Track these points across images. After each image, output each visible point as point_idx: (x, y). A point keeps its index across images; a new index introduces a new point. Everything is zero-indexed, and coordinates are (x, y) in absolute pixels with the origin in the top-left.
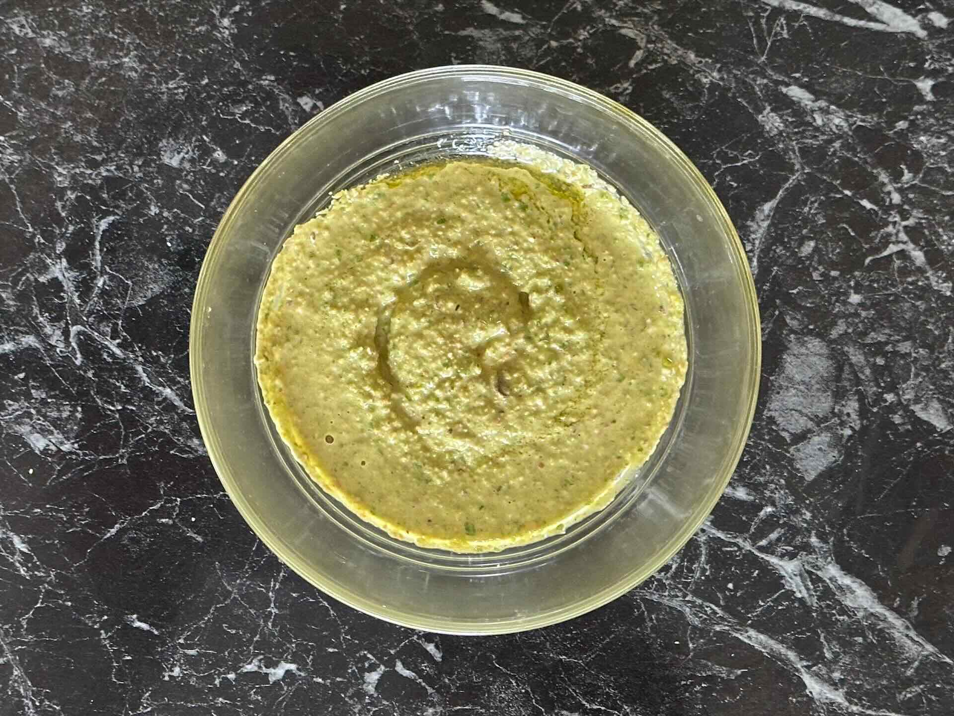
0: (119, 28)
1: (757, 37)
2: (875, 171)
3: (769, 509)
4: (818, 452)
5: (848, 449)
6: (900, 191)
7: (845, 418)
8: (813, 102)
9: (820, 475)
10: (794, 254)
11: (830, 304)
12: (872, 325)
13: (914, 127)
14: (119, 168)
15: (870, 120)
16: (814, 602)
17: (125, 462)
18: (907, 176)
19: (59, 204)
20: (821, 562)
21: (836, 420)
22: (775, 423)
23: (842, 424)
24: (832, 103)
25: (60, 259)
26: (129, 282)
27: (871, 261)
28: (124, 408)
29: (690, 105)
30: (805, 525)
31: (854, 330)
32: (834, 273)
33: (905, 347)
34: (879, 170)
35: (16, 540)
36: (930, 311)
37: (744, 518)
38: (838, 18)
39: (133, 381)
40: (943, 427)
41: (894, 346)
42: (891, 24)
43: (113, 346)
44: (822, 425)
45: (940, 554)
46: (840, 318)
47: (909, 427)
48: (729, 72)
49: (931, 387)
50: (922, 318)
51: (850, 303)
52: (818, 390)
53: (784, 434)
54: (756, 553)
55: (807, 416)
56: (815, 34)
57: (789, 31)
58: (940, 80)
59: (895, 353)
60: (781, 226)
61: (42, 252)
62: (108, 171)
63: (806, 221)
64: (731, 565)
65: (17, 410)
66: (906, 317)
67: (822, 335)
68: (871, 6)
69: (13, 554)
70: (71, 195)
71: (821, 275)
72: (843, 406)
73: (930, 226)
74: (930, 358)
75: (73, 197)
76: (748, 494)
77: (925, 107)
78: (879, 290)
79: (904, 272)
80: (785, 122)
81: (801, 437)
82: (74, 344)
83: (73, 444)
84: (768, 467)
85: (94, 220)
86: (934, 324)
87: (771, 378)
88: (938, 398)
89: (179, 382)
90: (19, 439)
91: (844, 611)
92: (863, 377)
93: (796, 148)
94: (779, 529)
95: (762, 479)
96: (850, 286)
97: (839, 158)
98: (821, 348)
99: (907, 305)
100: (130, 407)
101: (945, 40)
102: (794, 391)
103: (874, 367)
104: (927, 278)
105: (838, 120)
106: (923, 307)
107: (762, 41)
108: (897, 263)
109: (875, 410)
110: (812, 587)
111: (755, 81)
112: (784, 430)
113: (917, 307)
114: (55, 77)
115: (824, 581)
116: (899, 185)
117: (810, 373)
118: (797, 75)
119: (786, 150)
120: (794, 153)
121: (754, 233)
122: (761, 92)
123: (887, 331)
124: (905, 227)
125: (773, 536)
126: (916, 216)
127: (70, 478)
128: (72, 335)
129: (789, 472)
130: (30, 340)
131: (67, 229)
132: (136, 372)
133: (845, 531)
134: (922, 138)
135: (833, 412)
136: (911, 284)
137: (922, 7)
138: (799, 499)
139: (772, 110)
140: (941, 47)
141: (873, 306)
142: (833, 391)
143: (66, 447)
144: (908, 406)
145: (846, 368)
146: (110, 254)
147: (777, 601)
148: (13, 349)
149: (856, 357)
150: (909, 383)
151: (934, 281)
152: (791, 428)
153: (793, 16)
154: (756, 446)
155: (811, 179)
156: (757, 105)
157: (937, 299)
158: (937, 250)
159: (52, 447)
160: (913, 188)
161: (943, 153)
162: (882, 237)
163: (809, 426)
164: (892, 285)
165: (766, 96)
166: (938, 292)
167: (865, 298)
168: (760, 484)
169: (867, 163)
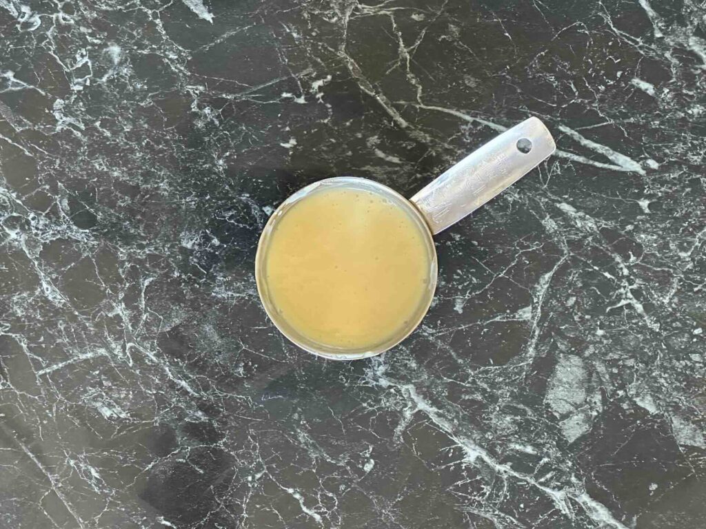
0: (158, 166)
1: (542, 173)
2: (613, 255)
3: (546, 460)
4: (576, 426)
5: (594, 423)
6: (628, 267)
7: (593, 405)
8: (576, 212)
9: (577, 439)
10: (563, 305)
11: (585, 335)
12: (610, 349)
13: (637, 229)
14: (156, 249)
15: (610, 224)
16: (572, 516)
17: (157, 425)
18: (633, 258)
19: (120, 270)
20: (577, 492)
21: (587, 406)
22: (550, 407)
23: (591, 409)
24: (587, 214)
25: (121, 303)
26: (161, 317)
27: (611, 310)
28: (157, 393)
29: (501, 213)
30: (568, 470)
31: (599, 351)
32: (587, 317)
33: (631, 362)
34: (616, 254)
35: (93, 471)
36: (646, 341)
37: (531, 465)
38: (591, 162)
39: (163, 376)
40: (653, 412)
41: (624, 361)
42: (624, 166)
43: (151, 355)
44: (579, 409)
45: (651, 489)
46: (591, 344)
47: (633, 411)
48: (525, 194)
49: (647, 387)
50: (641, 345)
51: (597, 335)
52: (577, 387)
53: (556, 414)
54: (538, 486)
55: (570, 403)
56: (577, 171)
57: (561, 170)
58: (654, 200)
59: (624, 366)
60: (555, 288)
61: (111, 299)
62: (150, 250)
63: (570, 285)
64: (522, 493)
65: (94, 393)
66: (632, 344)
67: (579, 354)
68: (612, 155)
69: (91, 479)
70: (128, 265)
71: (580, 318)
72: (592, 397)
73: (647, 289)
74: (646, 369)
75: (129, 266)
76: (533, 450)
77: (644, 217)
79: (630, 317)
80: (558, 224)
81: (566, 416)
82: (128, 354)
83: (127, 413)
84: (546, 434)
85: (141, 280)
86: (648, 349)
87: (549, 380)
88: (651, 394)
89: (190, 378)
90: (95, 410)
91: (591, 522)
92: (604, 380)
93: (565, 241)
94: (552, 472)
95: (542, 441)
96: (597, 325)
97: (591, 247)
98: (579, 362)
99: (632, 336)
100: (162, 392)
102: (561, 388)
103: (612, 375)
104: (645, 321)
105: (590, 224)
106: (642, 338)
107: (545, 175)
108: (626, 311)
109: (612, 400)
110: (572, 507)
111: (541, 200)
112: (555, 411)
113: (638, 338)
114: (119, 195)
115: (579, 504)
116: (628, 264)
117: (572, 377)
118: (566, 196)
119: (559, 242)
120: (564, 244)
121: (538, 291)
122: (544, 206)
123: (619, 353)
124: (631, 290)
125: (549, 476)
126: (638, 283)
127: (125, 434)
128: (127, 349)
129: (559, 437)
130: (102, 351)
131: (125, 285)
132: (165, 371)
133: (593, 474)
134: (643, 236)
135: (586, 401)
136: (635, 324)
137: (643, 156)
138: (564, 454)
139: (551, 217)
140: (654, 180)
141: (611, 337)
142: (586, 389)
143: (123, 415)
144: (632, 398)
145: (594, 375)
146: (150, 300)
147: (551, 516)
148: (92, 356)
149: (601, 368)
150: (633, 384)
151: (648, 322)
152: (560, 411)
153: (564, 161)
154: (539, 421)
155: (574, 259)
156: (541, 214)
157: (650, 334)
158: (651, 303)
159: (115, 415)
160: (636, 266)
161: (655, 245)
162: (617, 295)
163: (571, 410)
164: (623, 325)
165: (547, 208)
166: (651, 329)
167: (606, 332)
168: (541, 444)
169: (607, 250)
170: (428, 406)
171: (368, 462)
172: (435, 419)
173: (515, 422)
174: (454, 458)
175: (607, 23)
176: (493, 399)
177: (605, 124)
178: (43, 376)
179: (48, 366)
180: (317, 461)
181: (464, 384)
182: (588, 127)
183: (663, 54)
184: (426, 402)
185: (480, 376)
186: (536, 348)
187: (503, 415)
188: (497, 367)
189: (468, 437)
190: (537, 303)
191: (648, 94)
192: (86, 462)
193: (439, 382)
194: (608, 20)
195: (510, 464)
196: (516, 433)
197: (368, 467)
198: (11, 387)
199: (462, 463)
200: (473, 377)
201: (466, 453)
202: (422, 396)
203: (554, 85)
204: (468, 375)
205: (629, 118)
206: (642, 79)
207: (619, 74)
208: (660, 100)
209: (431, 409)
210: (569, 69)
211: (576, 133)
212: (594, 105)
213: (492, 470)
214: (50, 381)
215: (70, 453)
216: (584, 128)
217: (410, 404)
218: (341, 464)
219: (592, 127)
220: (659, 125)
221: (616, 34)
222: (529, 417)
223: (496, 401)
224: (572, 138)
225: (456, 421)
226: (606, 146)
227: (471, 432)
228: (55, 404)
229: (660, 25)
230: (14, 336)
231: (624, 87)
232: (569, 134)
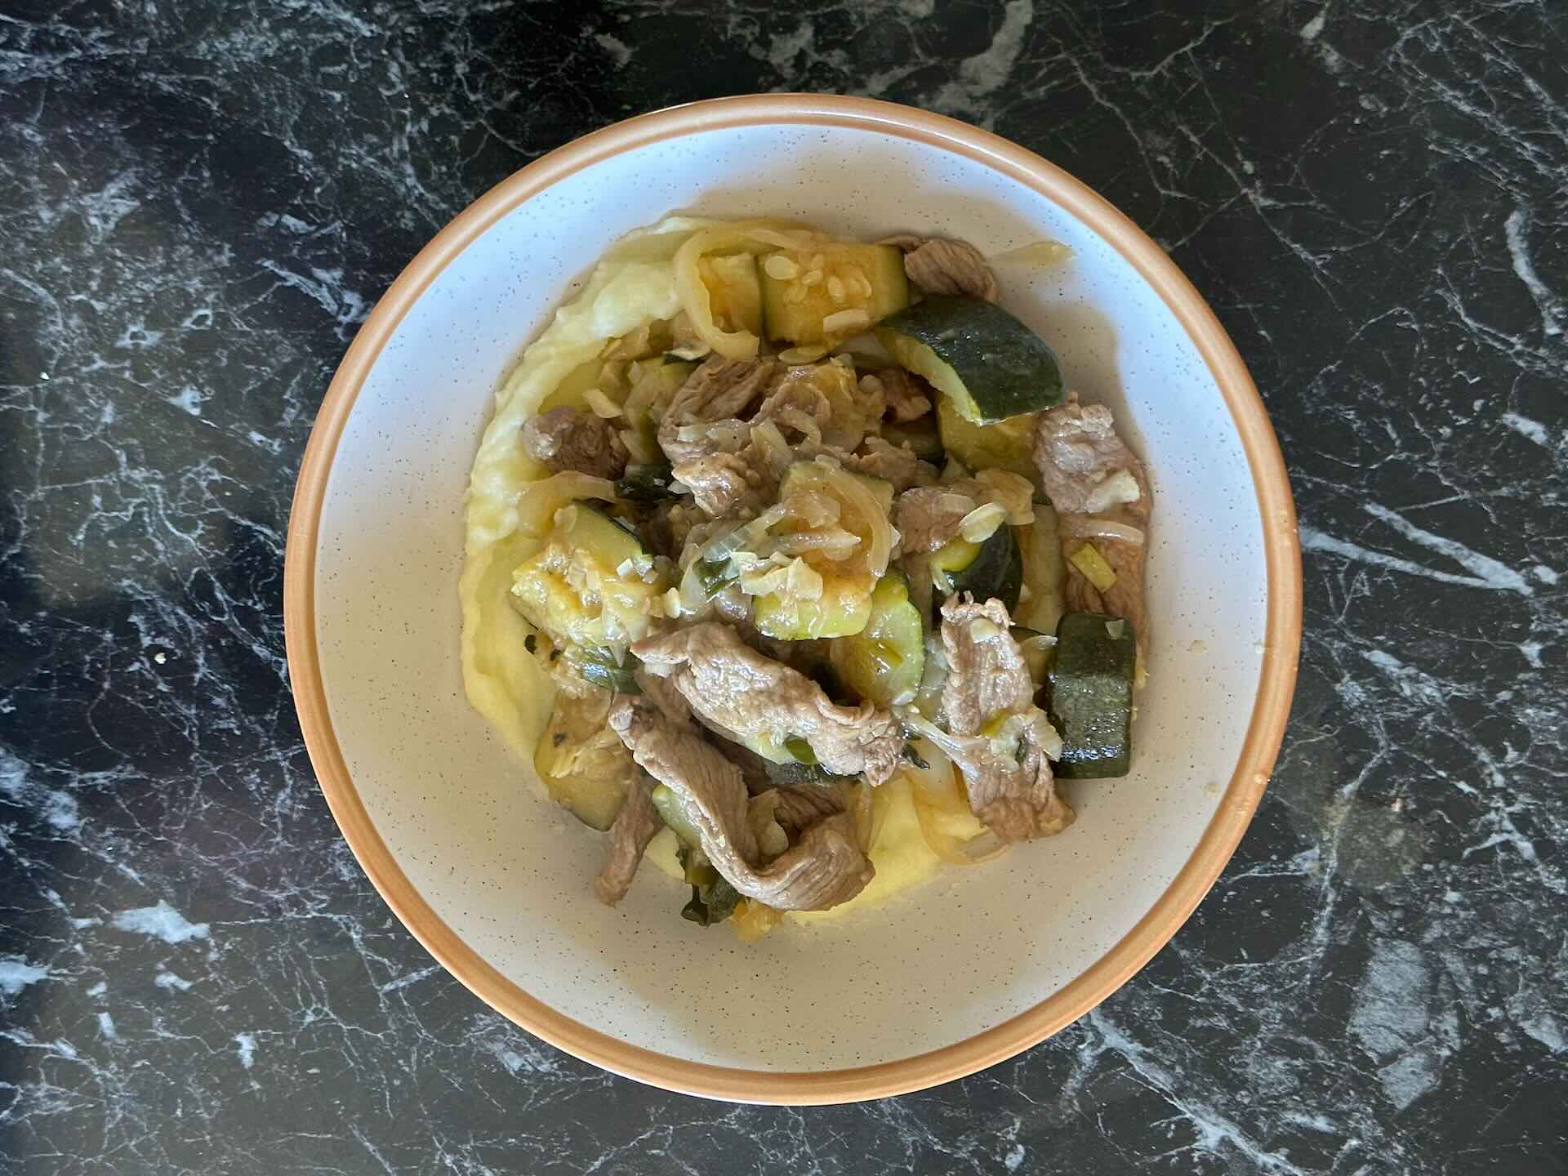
1: (1333, 594)
2: (1473, 749)
3: (1354, 1142)
4: (1411, 1076)
5: (1445, 1071)
6: (1504, 772)
7: (1442, 1036)
8: (1400, 668)
9: (1414, 1102)
10: (1379, 843)
11: (1422, 901)
12: (1472, 929)
13: (1519, 699)
15: (1467, 690)
17: (610, 1084)
18: (1512, 754)
21: (1430, 1039)
22: (1359, 1041)
23: (1439, 1043)
24: (1423, 671)
27: (1472, 853)
30: (1396, 1161)
31: (1452, 933)
32: (1427, 867)
33: (1512, 954)
34: (1478, 747)
36: (1541, 912)
37: (1325, 1153)
38: (1428, 572)
40: (1555, 1047)
41: (1499, 952)
42: (1491, 579)
44: (1415, 1044)
46: (1435, 919)
47: (1518, 1047)
49: (1544, 1000)
50: (1532, 920)
51: (1446, 902)
52: (1410, 1002)
53: (1370, 1054)
55: (1397, 1033)
56: (1401, 589)
57: (1371, 587)
58: (1550, 643)
59: (1500, 960)
60: (1363, 812)
65: (488, 1025)
66: (1513, 918)
67: (1413, 938)
68: (1467, 558)
71: (1413, 869)
73: (1540, 813)
74: (1542, 966)
76: (1329, 1124)
77: (1531, 674)
78: (1479, 887)
79: (1509, 866)
80: (1367, 691)
81: (1390, 1058)
83: (552, 1063)
84: (1352, 1093)
86: (1545, 927)
87: (1355, 988)
88: (1551, 1014)
90: (491, 1058)
92: (1463, 989)
93: (1381, 721)
94: (1366, 1166)
95: (1345, 1107)
96: (1445, 882)
97: (1431, 733)
98: (1413, 954)
99: (1512, 903)
101: (1555, 598)
102: (1381, 1004)
103: (1478, 980)
104: (1537, 874)
105: (1430, 690)
106: (1532, 906)
107: (1339, 599)
108: (1502, 855)
109: (1477, 1027)
111: (1331, 644)
112: (1370, 1049)
113: (1526, 907)
116: (1502, 765)
117: (1400, 984)
118: (1381, 638)
119: (1369, 725)
120: (1379, 727)
121: (1332, 819)
122: (1339, 657)
123: (1490, 935)
124: (1511, 814)
125: (1360, 1173)
126: (1522, 803)
127: (549, 1103)
129: (1377, 1099)
133: (1443, 1168)
134: (1529, 711)
135: (1428, 1030)
136: (1518, 880)
137: (1527, 560)
138: (1389, 1131)
139: (1353, 678)
140: (1550, 605)
141: (1474, 905)
142: (1428, 1005)
143: (544, 1067)
144: (1516, 1022)
145: (1443, 978)
149: (1454, 964)
150: (1516, 995)
151: (1544, 877)
152: (1378, 1047)
153: (1375, 570)
154: (1338, 1067)
155: (1398, 758)
156: (1334, 672)
157: (1549, 898)
158: (1549, 840)
159: (529, 1068)
160: (1519, 768)
161: (1554, 728)
162: (1484, 825)
163: (1400, 1045)
164: (1496, 882)
165: (1343, 662)
166: (1550, 889)
167: (1465, 896)
168: (1343, 1112)
169: (1463, 739)
170: (1123, 1041)
171: (1013, 1149)
172: (1139, 1066)
173: (1292, 1070)
174: (1176, 1142)
175: (1453, 310)
176: (1251, 1026)
177: (1453, 499)
178: (391, 995)
179: (402, 974)
180: (915, 1150)
181: (1192, 998)
182: (1421, 506)
183: (1562, 366)
184: (1122, 1033)
185: (1223, 981)
186: (1329, 928)
187: (1270, 1058)
188: (1256, 965)
189: (1204, 1100)
190: (1330, 841)
191: (1533, 442)
192: (474, 1158)
193: (1144, 993)
194: (1455, 302)
195: (1284, 1151)
196: (1295, 1091)
197: (1013, 1161)
198: (332, 1016)
199: (1193, 1150)
200: (1210, 983)
201: (1200, 1132)
202: (1112, 1022)
203: (1355, 426)
204: (1201, 980)
205: (1500, 488)
206: (1522, 414)
207: (1478, 405)
208: (1557, 452)
209: (1130, 1046)
210: (1382, 397)
211: (1398, 517)
212: (1430, 464)
213: (1250, 1165)
214: (405, 1003)
215: (445, 1140)
216: (1413, 507)
217: (1090, 1037)
218: (963, 1154)
219: (1427, 505)
220: (1557, 500)
221: (1470, 329)
222: (1320, 1061)
223: (1255, 1030)
224: (1391, 527)
225: (1178, 1069)
226: (1457, 540)
227: (1208, 1090)
228: (415, 1049)
229: (1555, 310)
230: (336, 918)
231: (1487, 430)
232: (1384, 518)
